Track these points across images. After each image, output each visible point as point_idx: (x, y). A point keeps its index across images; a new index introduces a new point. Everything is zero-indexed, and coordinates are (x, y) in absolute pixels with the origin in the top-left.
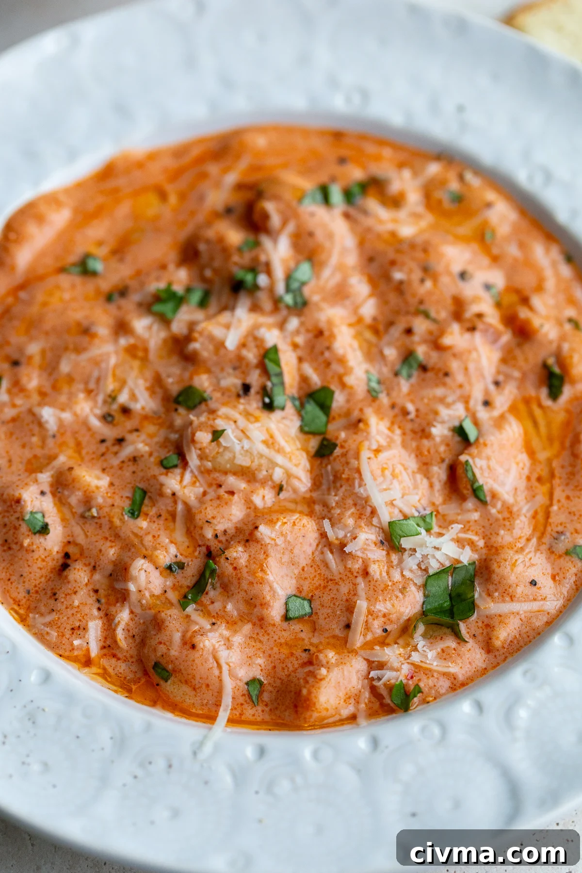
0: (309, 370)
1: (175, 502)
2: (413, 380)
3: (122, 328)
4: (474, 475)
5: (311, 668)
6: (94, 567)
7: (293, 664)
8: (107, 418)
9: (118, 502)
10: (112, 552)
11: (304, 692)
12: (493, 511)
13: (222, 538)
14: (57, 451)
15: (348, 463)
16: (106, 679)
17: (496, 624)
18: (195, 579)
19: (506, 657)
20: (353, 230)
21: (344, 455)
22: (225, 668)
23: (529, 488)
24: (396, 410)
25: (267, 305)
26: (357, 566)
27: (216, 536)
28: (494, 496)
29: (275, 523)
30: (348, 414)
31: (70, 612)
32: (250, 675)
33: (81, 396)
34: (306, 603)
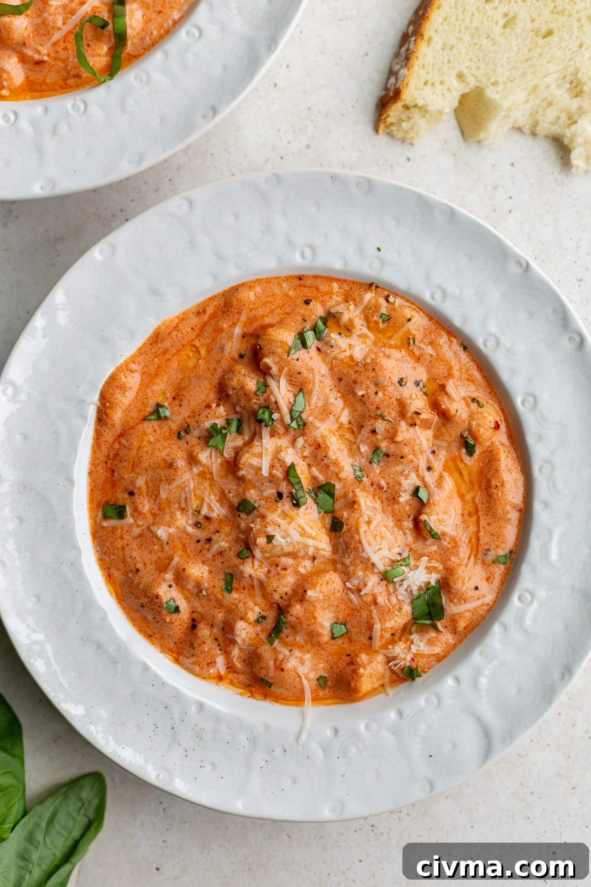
0: (315, 472)
1: (252, 579)
2: (381, 464)
3: (192, 460)
4: (430, 527)
5: (353, 667)
6: (212, 625)
7: (342, 664)
8: (197, 525)
9: (217, 583)
10: (220, 616)
11: (353, 684)
12: (445, 543)
13: (285, 598)
14: (172, 552)
15: (353, 537)
16: (233, 685)
17: (458, 619)
18: (274, 624)
19: (466, 635)
20: (324, 361)
21: (349, 530)
22: (303, 678)
23: (464, 522)
24: (375, 486)
25: (281, 430)
26: (369, 599)
27: (282, 597)
28: (444, 534)
29: (316, 586)
30: (345, 496)
31: (204, 655)
32: (318, 675)
33: (178, 513)
34: (343, 627)
